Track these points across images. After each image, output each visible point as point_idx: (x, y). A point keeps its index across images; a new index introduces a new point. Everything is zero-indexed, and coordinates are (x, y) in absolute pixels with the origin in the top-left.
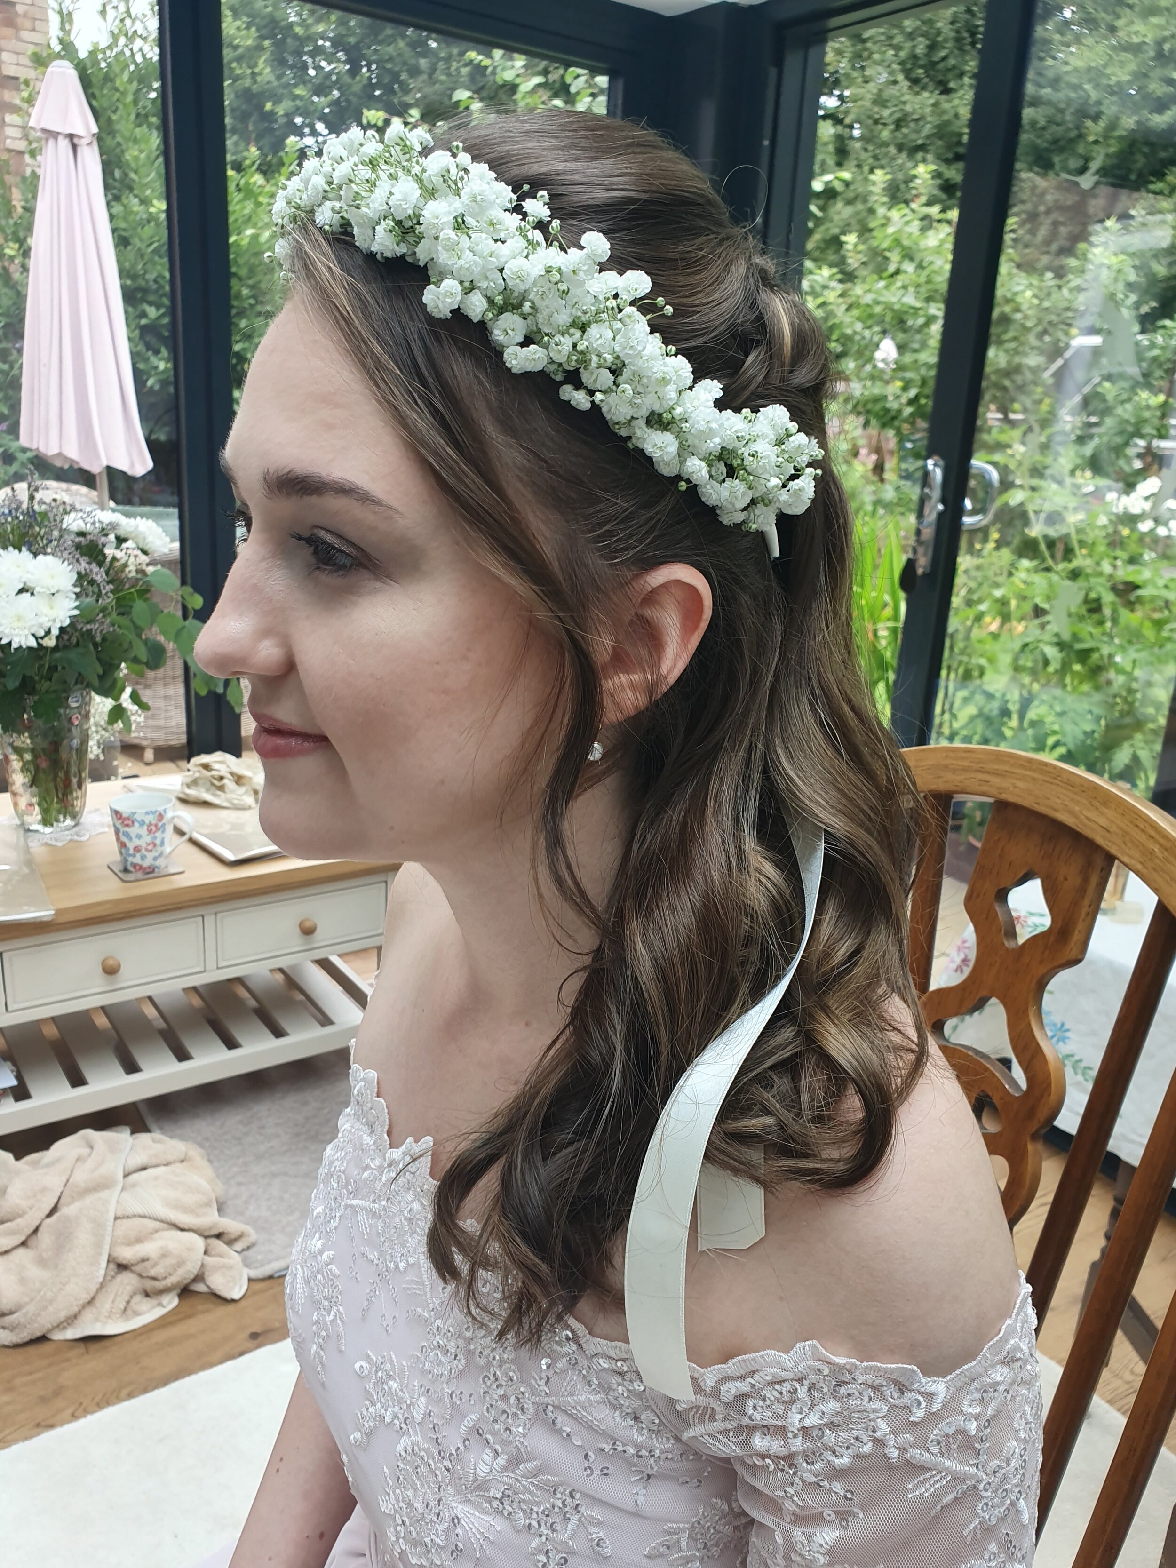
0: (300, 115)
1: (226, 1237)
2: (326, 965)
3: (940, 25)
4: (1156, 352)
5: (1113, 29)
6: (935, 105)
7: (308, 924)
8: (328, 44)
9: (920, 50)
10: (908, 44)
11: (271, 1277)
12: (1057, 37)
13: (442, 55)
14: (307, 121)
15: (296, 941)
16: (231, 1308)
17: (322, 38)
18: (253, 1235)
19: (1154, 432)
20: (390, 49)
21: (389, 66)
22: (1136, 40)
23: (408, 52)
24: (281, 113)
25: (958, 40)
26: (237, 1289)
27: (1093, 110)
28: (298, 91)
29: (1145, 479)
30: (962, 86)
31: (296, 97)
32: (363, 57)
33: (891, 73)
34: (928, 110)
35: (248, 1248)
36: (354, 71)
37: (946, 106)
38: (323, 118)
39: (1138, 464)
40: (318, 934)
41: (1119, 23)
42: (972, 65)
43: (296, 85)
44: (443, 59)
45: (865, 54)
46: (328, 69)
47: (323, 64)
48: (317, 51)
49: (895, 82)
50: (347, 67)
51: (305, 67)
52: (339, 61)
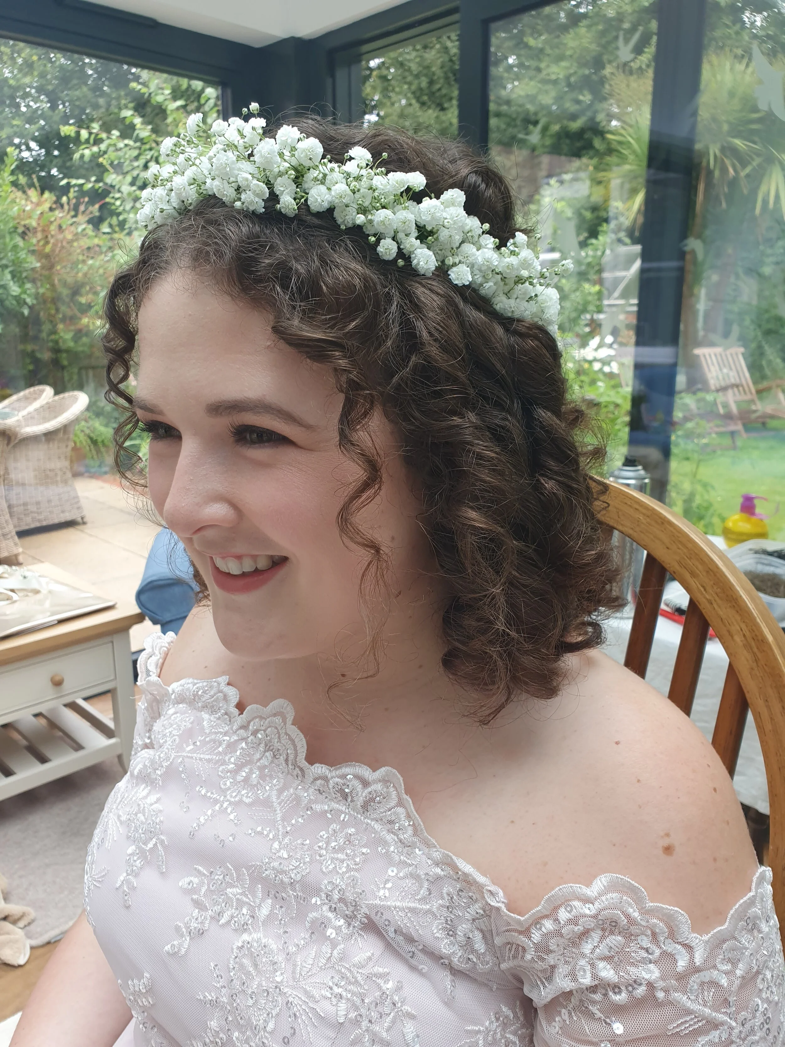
0: (18, 137)
1: (11, 919)
2: (73, 706)
3: (434, 69)
4: (589, 260)
5: (539, 70)
6: (437, 117)
7: (57, 678)
8: (33, 91)
9: (424, 84)
10: (416, 82)
11: (49, 943)
12: (506, 75)
13: (114, 96)
14: (23, 141)
15: (50, 692)
16: (19, 972)
17: (29, 87)
18: (32, 913)
19: (595, 309)
20: (77, 93)
21: (77, 103)
22: (553, 77)
23: (90, 94)
24: (4, 136)
25: (447, 78)
26: (22, 956)
27: (533, 118)
28: (15, 122)
29: (593, 338)
30: (452, 106)
31: (13, 126)
32: (59, 99)
33: (408, 99)
34: (432, 122)
35: (29, 924)
36: (54, 107)
37: (444, 118)
38: (34, 139)
39: (587, 329)
40: (66, 685)
41: (543, 65)
42: (456, 93)
43: (13, 118)
44: (114, 98)
45: (390, 88)
46: (35, 107)
47: (32, 104)
48: (26, 96)
49: (410, 105)
50: (49, 105)
51: (18, 106)
52: (42, 101)
